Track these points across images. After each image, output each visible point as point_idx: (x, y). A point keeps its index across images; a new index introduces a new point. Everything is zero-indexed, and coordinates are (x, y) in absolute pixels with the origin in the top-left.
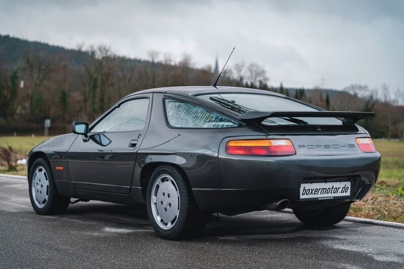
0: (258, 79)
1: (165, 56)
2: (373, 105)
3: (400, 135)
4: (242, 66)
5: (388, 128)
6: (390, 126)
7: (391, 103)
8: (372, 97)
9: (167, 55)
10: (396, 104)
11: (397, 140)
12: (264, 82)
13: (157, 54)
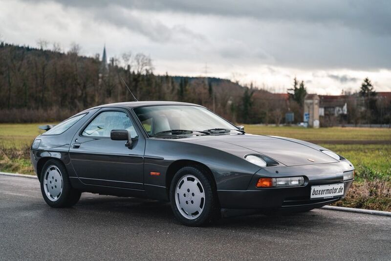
0: (145, 68)
1: (54, 46)
2: (252, 93)
3: (276, 120)
4: (130, 56)
5: (265, 114)
6: (267, 112)
7: (269, 91)
8: (252, 85)
9: (56, 45)
10: (273, 92)
11: (274, 125)
12: (150, 72)
13: (46, 43)
